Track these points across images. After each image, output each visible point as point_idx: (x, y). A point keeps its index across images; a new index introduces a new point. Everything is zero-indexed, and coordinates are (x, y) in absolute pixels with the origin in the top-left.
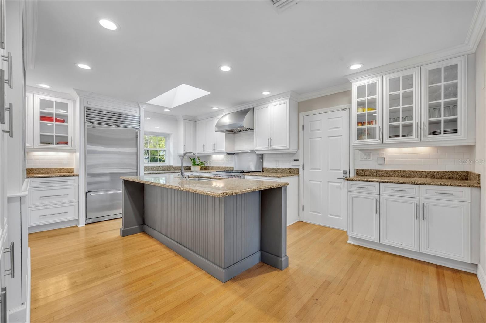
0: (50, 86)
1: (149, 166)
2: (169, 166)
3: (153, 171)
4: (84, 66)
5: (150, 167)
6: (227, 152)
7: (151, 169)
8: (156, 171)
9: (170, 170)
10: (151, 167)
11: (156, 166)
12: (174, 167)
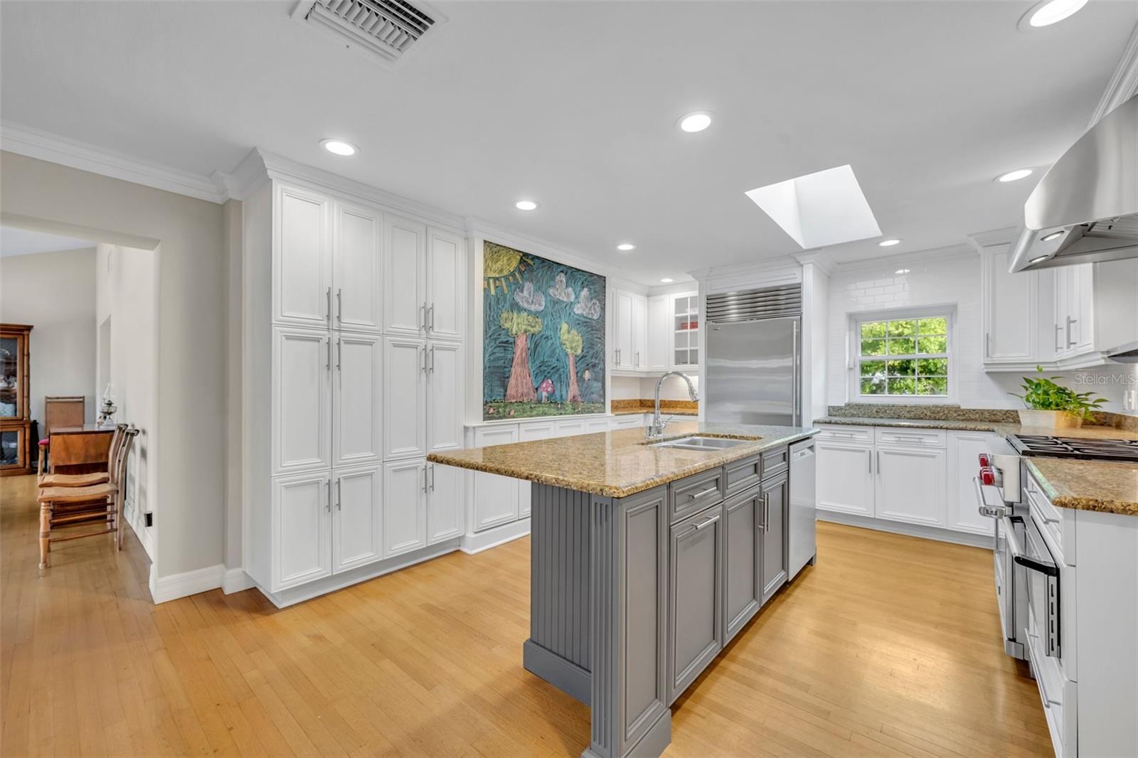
0: (672, 278)
1: (870, 405)
2: (941, 407)
3: (882, 418)
4: (625, 247)
5: (873, 405)
6: (1108, 352)
7: (877, 412)
8: (892, 418)
9: (946, 419)
10: (877, 405)
11: (893, 406)
12: (963, 410)
